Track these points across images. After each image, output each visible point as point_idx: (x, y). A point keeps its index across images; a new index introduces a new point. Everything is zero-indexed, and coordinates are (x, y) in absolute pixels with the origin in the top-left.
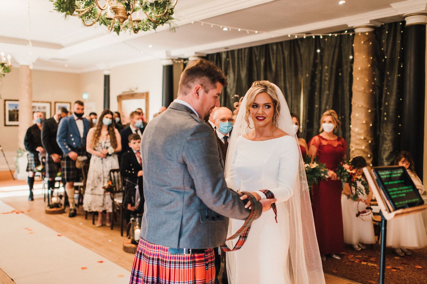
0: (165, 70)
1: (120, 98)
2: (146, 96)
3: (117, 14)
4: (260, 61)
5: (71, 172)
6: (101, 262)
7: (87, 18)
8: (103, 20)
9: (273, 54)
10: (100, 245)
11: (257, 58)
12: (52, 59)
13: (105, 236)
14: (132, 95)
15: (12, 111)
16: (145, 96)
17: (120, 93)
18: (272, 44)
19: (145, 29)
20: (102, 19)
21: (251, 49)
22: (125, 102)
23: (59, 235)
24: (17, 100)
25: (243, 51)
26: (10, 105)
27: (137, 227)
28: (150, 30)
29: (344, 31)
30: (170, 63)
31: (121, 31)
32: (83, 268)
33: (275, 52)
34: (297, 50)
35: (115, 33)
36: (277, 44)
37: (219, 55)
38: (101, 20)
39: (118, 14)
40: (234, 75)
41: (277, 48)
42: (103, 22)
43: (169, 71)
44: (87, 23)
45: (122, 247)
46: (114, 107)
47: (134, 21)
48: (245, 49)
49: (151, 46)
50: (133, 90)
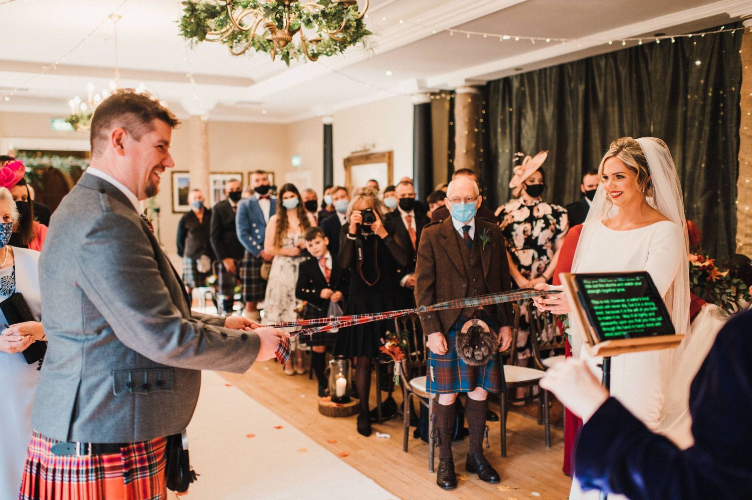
0: (417, 112)
1: (349, 162)
2: (388, 157)
3: (274, 33)
4: (577, 88)
5: (254, 286)
6: (279, 428)
7: (236, 42)
8: (261, 44)
9: (600, 75)
10: (286, 402)
11: (572, 85)
12: (240, 103)
13: (297, 389)
14: (366, 158)
15: (183, 190)
16: (386, 159)
17: (347, 154)
18: (599, 57)
19: (330, 53)
20: (259, 42)
21: (561, 68)
22: (356, 170)
23: (227, 385)
24: (187, 172)
25: (548, 72)
26: (180, 180)
27: (340, 374)
28: (336, 54)
29: (718, 28)
30: (423, 99)
31: (292, 58)
32: (249, 436)
33: (603, 72)
34: (642, 66)
35: (284, 62)
36: (606, 55)
37: (507, 81)
38: (258, 45)
39: (276, 35)
40: (534, 115)
41: (606, 64)
42: (262, 48)
43: (424, 113)
44: (237, 50)
45: (317, 407)
46: (339, 179)
47: (311, 42)
48: (551, 68)
49: (389, 73)
50: (368, 147)
